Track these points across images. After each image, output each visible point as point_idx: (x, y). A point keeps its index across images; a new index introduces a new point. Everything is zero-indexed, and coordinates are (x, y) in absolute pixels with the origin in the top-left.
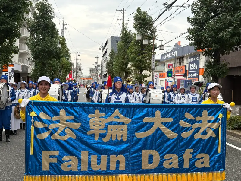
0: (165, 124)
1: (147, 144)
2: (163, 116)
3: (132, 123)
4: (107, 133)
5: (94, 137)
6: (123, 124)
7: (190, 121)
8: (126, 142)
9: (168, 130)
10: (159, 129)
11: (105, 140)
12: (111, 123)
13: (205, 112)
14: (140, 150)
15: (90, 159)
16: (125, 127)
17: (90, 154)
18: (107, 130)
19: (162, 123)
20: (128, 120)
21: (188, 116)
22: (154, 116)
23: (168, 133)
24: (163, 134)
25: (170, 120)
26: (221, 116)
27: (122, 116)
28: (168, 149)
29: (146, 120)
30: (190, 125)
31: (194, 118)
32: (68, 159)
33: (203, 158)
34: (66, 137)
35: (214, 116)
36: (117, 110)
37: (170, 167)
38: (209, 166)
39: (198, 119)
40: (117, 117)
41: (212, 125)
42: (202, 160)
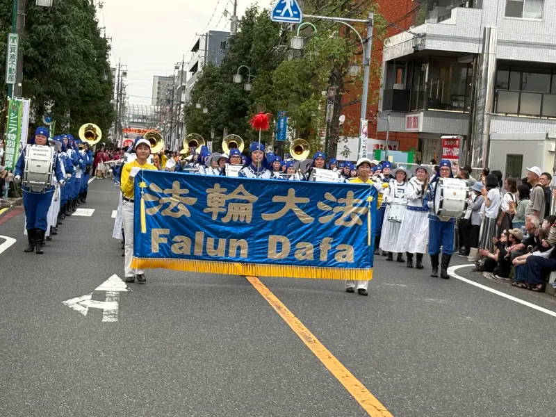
0: (299, 205)
1: (276, 228)
2: (297, 195)
3: (258, 202)
4: (227, 211)
5: (211, 216)
6: (247, 202)
7: (330, 203)
8: (249, 225)
9: (303, 212)
10: (291, 211)
11: (225, 220)
12: (233, 201)
13: (351, 194)
14: (267, 235)
15: (205, 242)
16: (250, 206)
17: (206, 236)
18: (227, 208)
19: (296, 204)
20: (254, 198)
21: (329, 196)
22: (286, 195)
23: (302, 217)
24: (296, 218)
25: (306, 200)
26: (370, 198)
27: (246, 193)
28: (302, 237)
29: (276, 199)
30: (330, 209)
31: (335, 200)
32: (179, 240)
33: (345, 250)
34: (179, 214)
35: (361, 198)
36: (241, 185)
37: (303, 258)
38: (353, 261)
39: (341, 201)
40: (240, 193)
41: (358, 210)
42: (344, 253)
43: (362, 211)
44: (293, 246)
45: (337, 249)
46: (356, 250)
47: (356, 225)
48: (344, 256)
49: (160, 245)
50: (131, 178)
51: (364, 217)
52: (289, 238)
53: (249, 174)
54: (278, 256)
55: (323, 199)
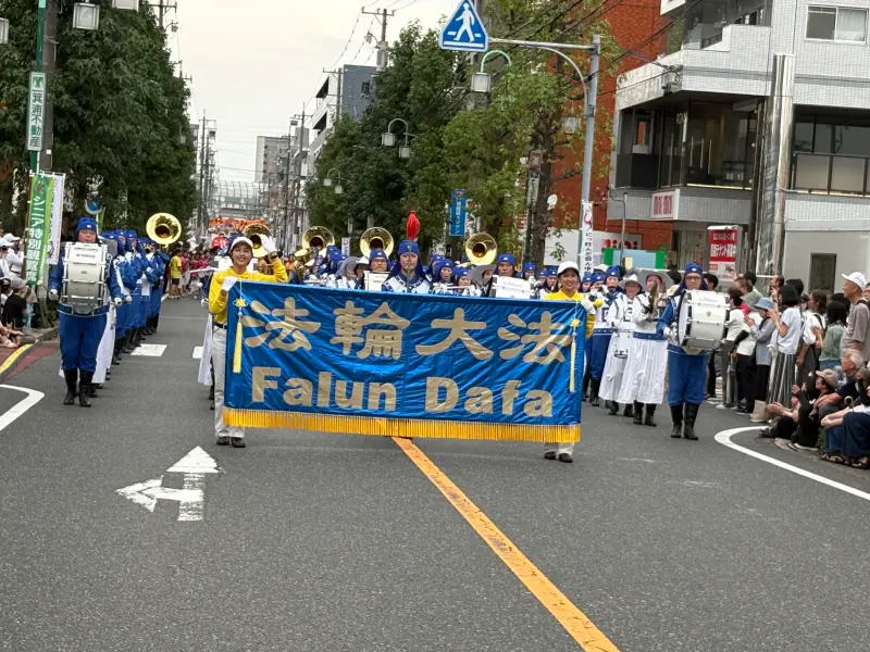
0: (470, 332)
1: (438, 366)
2: (469, 317)
3: (413, 327)
4: (364, 343)
5: (342, 349)
6: (395, 328)
7: (517, 330)
8: (398, 362)
9: (476, 343)
10: (459, 341)
11: (362, 355)
12: (374, 326)
14: (423, 376)
15: (333, 388)
16: (399, 334)
17: (335, 379)
18: (365, 337)
19: (467, 331)
20: (404, 323)
21: (516, 320)
22: (452, 318)
23: (476, 350)
24: (466, 351)
25: (480, 326)
27: (392, 314)
28: (475, 378)
29: (436, 324)
30: (517, 337)
31: (524, 325)
32: (295, 385)
33: (539, 399)
34: (295, 347)
36: (385, 304)
37: (477, 410)
38: (551, 415)
40: (385, 316)
42: (538, 403)
44: (463, 393)
45: (527, 397)
46: (555, 399)
48: (539, 408)
49: (266, 392)
50: (223, 293)
53: (397, 287)
55: (507, 323)
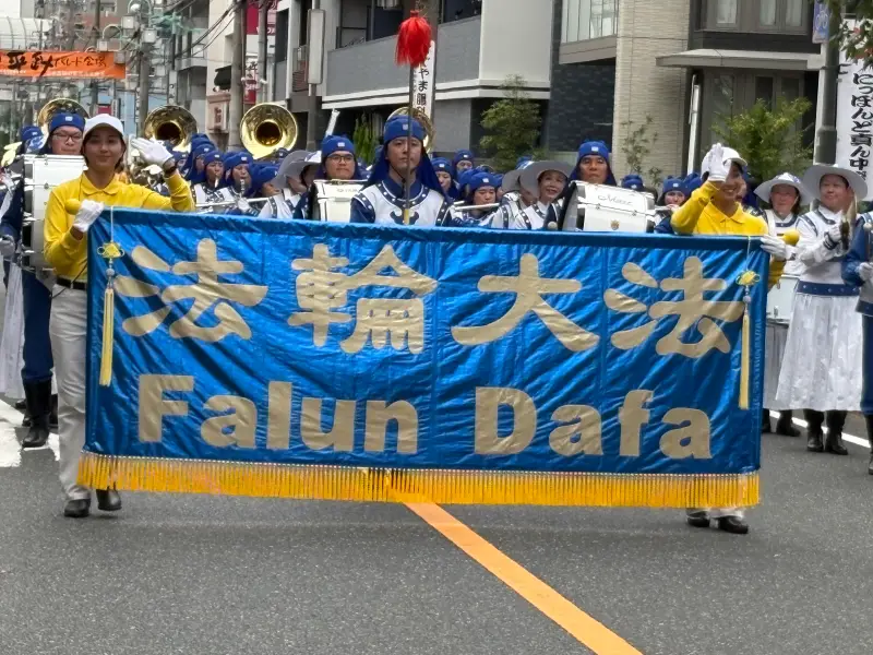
0: (554, 300)
1: (494, 366)
2: (549, 272)
3: (441, 294)
4: (355, 322)
5: (310, 335)
6: (410, 294)
7: (640, 294)
8: (420, 359)
9: (566, 320)
10: (533, 317)
11: (350, 347)
12: (369, 292)
13: (694, 265)
14: (467, 386)
15: (297, 411)
16: (417, 306)
17: (299, 395)
18: (353, 313)
19: (545, 297)
20: (426, 282)
21: (637, 275)
22: (517, 273)
23: (564, 332)
24: (547, 334)
25: (573, 287)
26: (747, 276)
27: (404, 268)
28: (567, 389)
29: (488, 285)
30: (641, 307)
31: (654, 284)
32: (226, 407)
33: (686, 423)
34: (219, 334)
35: (725, 276)
36: (388, 248)
37: (573, 449)
38: (708, 456)
39: (669, 285)
40: (388, 271)
41: (715, 308)
42: (683, 433)
43: (729, 311)
44: (544, 416)
45: (666, 420)
46: (715, 424)
47: (714, 352)
48: (685, 442)
49: (166, 422)
50: (77, 233)
51: (733, 330)
52: (532, 393)
54: (501, 446)
55: (620, 281)
